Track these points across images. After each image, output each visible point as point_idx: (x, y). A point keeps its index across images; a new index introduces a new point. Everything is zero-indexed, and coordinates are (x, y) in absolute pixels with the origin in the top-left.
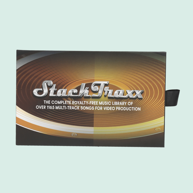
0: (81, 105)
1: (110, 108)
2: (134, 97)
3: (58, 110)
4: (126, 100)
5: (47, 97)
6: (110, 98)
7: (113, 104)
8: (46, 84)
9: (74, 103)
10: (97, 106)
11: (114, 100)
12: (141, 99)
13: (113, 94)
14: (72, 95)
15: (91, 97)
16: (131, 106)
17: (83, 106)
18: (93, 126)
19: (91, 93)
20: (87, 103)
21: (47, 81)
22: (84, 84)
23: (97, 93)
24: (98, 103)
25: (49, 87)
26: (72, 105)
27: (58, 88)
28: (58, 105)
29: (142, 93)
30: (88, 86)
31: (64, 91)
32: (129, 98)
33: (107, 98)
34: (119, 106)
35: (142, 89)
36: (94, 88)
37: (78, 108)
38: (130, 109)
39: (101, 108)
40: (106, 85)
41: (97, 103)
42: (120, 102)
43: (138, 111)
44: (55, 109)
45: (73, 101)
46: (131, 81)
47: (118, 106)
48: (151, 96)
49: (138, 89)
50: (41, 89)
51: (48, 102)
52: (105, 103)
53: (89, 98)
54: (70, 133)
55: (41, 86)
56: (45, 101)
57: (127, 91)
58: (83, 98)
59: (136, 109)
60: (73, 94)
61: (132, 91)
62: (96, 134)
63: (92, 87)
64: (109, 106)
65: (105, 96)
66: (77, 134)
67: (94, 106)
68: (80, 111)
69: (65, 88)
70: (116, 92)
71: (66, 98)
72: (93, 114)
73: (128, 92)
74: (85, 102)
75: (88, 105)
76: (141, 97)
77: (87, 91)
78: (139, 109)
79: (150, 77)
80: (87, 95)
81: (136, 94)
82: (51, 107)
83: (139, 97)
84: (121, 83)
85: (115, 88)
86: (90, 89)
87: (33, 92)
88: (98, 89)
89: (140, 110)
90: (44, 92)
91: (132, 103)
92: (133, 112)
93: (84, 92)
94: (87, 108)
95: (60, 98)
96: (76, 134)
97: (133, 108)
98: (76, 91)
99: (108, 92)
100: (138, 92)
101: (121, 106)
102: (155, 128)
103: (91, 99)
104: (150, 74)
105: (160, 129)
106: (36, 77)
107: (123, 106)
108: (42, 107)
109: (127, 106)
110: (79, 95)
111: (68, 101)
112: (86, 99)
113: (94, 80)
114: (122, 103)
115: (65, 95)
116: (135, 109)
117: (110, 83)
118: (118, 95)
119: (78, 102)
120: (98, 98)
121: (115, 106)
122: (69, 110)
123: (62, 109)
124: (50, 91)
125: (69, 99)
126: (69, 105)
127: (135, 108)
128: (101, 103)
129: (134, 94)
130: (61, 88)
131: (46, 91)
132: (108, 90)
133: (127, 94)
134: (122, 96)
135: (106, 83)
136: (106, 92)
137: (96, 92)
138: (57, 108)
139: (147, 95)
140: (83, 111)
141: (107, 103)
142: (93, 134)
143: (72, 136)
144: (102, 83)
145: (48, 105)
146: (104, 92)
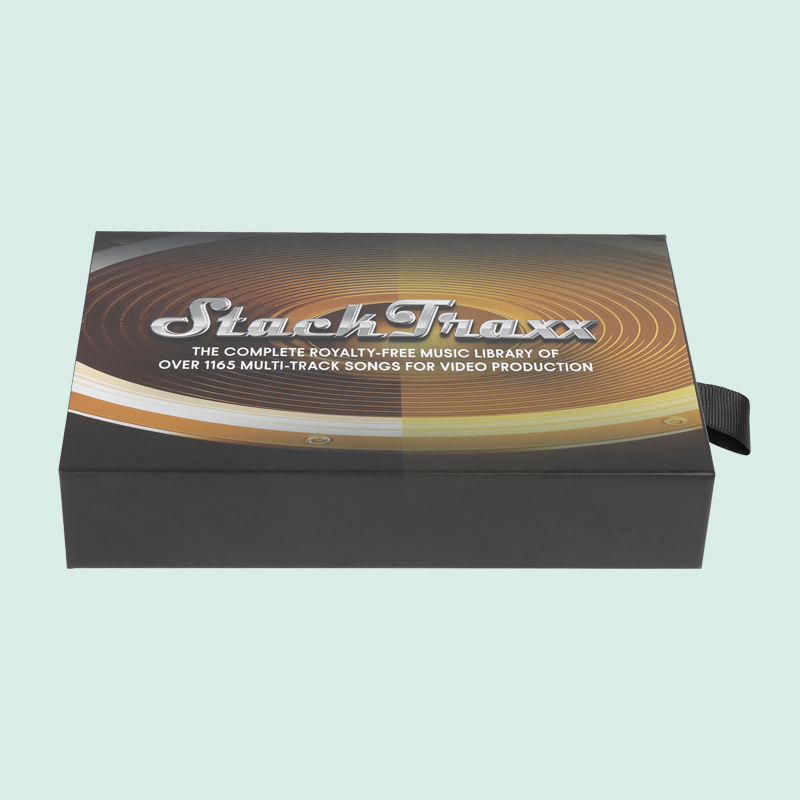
0: (346, 359)
1: (468, 367)
2: (563, 336)
3: (251, 371)
4: (531, 345)
5: (209, 338)
7: (477, 356)
8: (203, 307)
9: (317, 354)
10: (414, 360)
11: (482, 344)
13: (474, 329)
14: (307, 333)
15: (385, 338)
16: (551, 360)
17: (354, 360)
18: (398, 415)
19: (387, 327)
20: (371, 353)
21: (208, 300)
22: (357, 307)
23: (412, 329)
24: (418, 353)
26: (308, 359)
27: (250, 315)
28: (249, 359)
29: (591, 327)
31: (278, 323)
32: (540, 341)
33: (451, 339)
34: (502, 362)
36: (397, 317)
37: (334, 366)
38: (550, 367)
39: (431, 367)
40: (443, 309)
41: (410, 353)
42: (505, 350)
43: (581, 372)
44: (237, 368)
45: (312, 349)
47: (497, 360)
48: (630, 332)
49: (572, 318)
50: (186, 320)
51: (208, 352)
52: (444, 353)
53: (377, 339)
54: (302, 436)
55: (184, 310)
56: (196, 349)
57: (530, 321)
58: (354, 340)
59: (576, 367)
60: (313, 329)
61: (551, 322)
63: (391, 314)
64: (465, 361)
65: (443, 335)
66: (332, 438)
67: (402, 360)
68: (343, 373)
70: (487, 325)
71: (288, 341)
72: (399, 382)
73: (536, 324)
74: (361, 350)
75: (377, 359)
76: (588, 337)
77: (368, 324)
78: (588, 367)
80: (371, 334)
81: (567, 329)
82: (221, 363)
83: (580, 337)
85: (480, 317)
86: (381, 319)
87: (150, 328)
88: (413, 317)
89: (591, 369)
90: (195, 325)
91: (554, 353)
92: (563, 375)
93: (360, 324)
94: (372, 366)
95: (262, 342)
96: (324, 438)
97: (560, 364)
98: (324, 323)
99: (455, 325)
100: (576, 326)
101: (510, 360)
102: (663, 420)
103: (386, 342)
105: (685, 420)
106: (166, 289)
107: (521, 361)
108: (184, 364)
109: (537, 360)
110: (338, 334)
111: (293, 350)
112: (368, 344)
113: (396, 298)
114: (515, 354)
115: (280, 333)
116: (569, 368)
117: (458, 304)
118: (497, 331)
119: (335, 352)
120: (416, 340)
121: (488, 361)
122: (298, 372)
123: (266, 368)
124: (220, 323)
125: (297, 342)
126: (296, 359)
127: (569, 364)
128: (427, 354)
129: (562, 328)
130: (265, 316)
131: (201, 323)
132: (454, 320)
133: (533, 328)
134: (513, 335)
135: (445, 302)
136: (447, 326)
137: (407, 326)
138: (247, 366)
139: (613, 330)
140: (355, 374)
141: (453, 353)
142: (401, 436)
143: (311, 444)
144: (430, 305)
145: (211, 358)
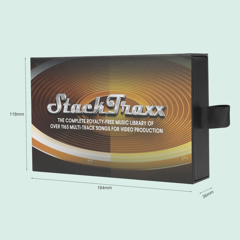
0: (96, 125)
1: (128, 129)
2: (155, 115)
3: (73, 130)
4: (146, 119)
5: (61, 114)
6: (127, 116)
7: (131, 124)
8: (59, 98)
9: (89, 122)
10: (114, 126)
11: (132, 118)
12: (163, 117)
13: (130, 110)
14: (86, 112)
15: (106, 114)
16: (151, 127)
17: (98, 125)
18: (109, 152)
19: (107, 109)
20: (103, 121)
21: (60, 95)
22: (98, 98)
23: (113, 110)
24: (115, 123)
25: (63, 102)
26: (86, 124)
27: (72, 102)
28: (72, 124)
29: (164, 110)
30: (103, 100)
31: (78, 107)
32: (148, 117)
33: (124, 115)
34: (139, 127)
35: (163, 104)
36: (110, 103)
37: (93, 128)
38: (151, 130)
39: (118, 129)
40: (122, 99)
41: (113, 122)
42: (139, 121)
43: (159, 133)
44: (69, 128)
45: (87, 119)
46: (150, 94)
47: (136, 126)
48: (175, 114)
49: (158, 105)
50: (55, 105)
51: (62, 120)
52: (122, 123)
53: (104, 115)
54: (86, 160)
55: (55, 100)
56: (59, 119)
57: (146, 106)
58: (98, 115)
59: (158, 131)
60: (88, 110)
61: (152, 107)
62: (113, 161)
63: (108, 102)
64: (127, 126)
65: (122, 113)
67: (110, 126)
68: (95, 131)
69: (79, 103)
70: (134, 108)
71: (80, 115)
72: (110, 136)
73: (148, 107)
74: (100, 120)
75: (104, 125)
76: (162, 115)
77: (102, 107)
78: (161, 131)
79: (172, 88)
80: (103, 112)
81: (157, 110)
82: (65, 126)
83: (160, 115)
84: (139, 96)
85: (132, 103)
86: (105, 104)
87: (47, 108)
88: (114, 104)
90: (58, 107)
91: (152, 123)
92: (154, 135)
93: (99, 107)
94: (103, 128)
95: (75, 116)
96: (92, 161)
97: (154, 129)
98: (90, 107)
99: (125, 107)
100: (159, 109)
101: (140, 126)
102: (181, 158)
103: (106, 117)
104: (173, 84)
105: (187, 159)
106: (49, 89)
107: (143, 127)
108: (57, 126)
109: (147, 127)
110: (94, 112)
111: (82, 119)
112: (102, 117)
113: (109, 93)
114: (141, 123)
115: (79, 112)
116: (156, 131)
117: (127, 97)
118: (137, 112)
119: (93, 121)
120: (114, 115)
121: (134, 126)
122: (84, 130)
123: (76, 129)
124: (64, 106)
125: (83, 116)
126: (84, 124)
127: (156, 129)
128: (117, 123)
129: (155, 110)
130: (75, 103)
131: (59, 107)
132: (125, 106)
133: (147, 110)
134: (141, 114)
135: (122, 96)
136: (123, 108)
137: (112, 108)
138: (72, 127)
139: (170, 112)
140: (99, 132)
141: (124, 122)
142: (110, 161)
143: (88, 164)
144: (119, 96)
145: (62, 123)
146: (120, 108)
